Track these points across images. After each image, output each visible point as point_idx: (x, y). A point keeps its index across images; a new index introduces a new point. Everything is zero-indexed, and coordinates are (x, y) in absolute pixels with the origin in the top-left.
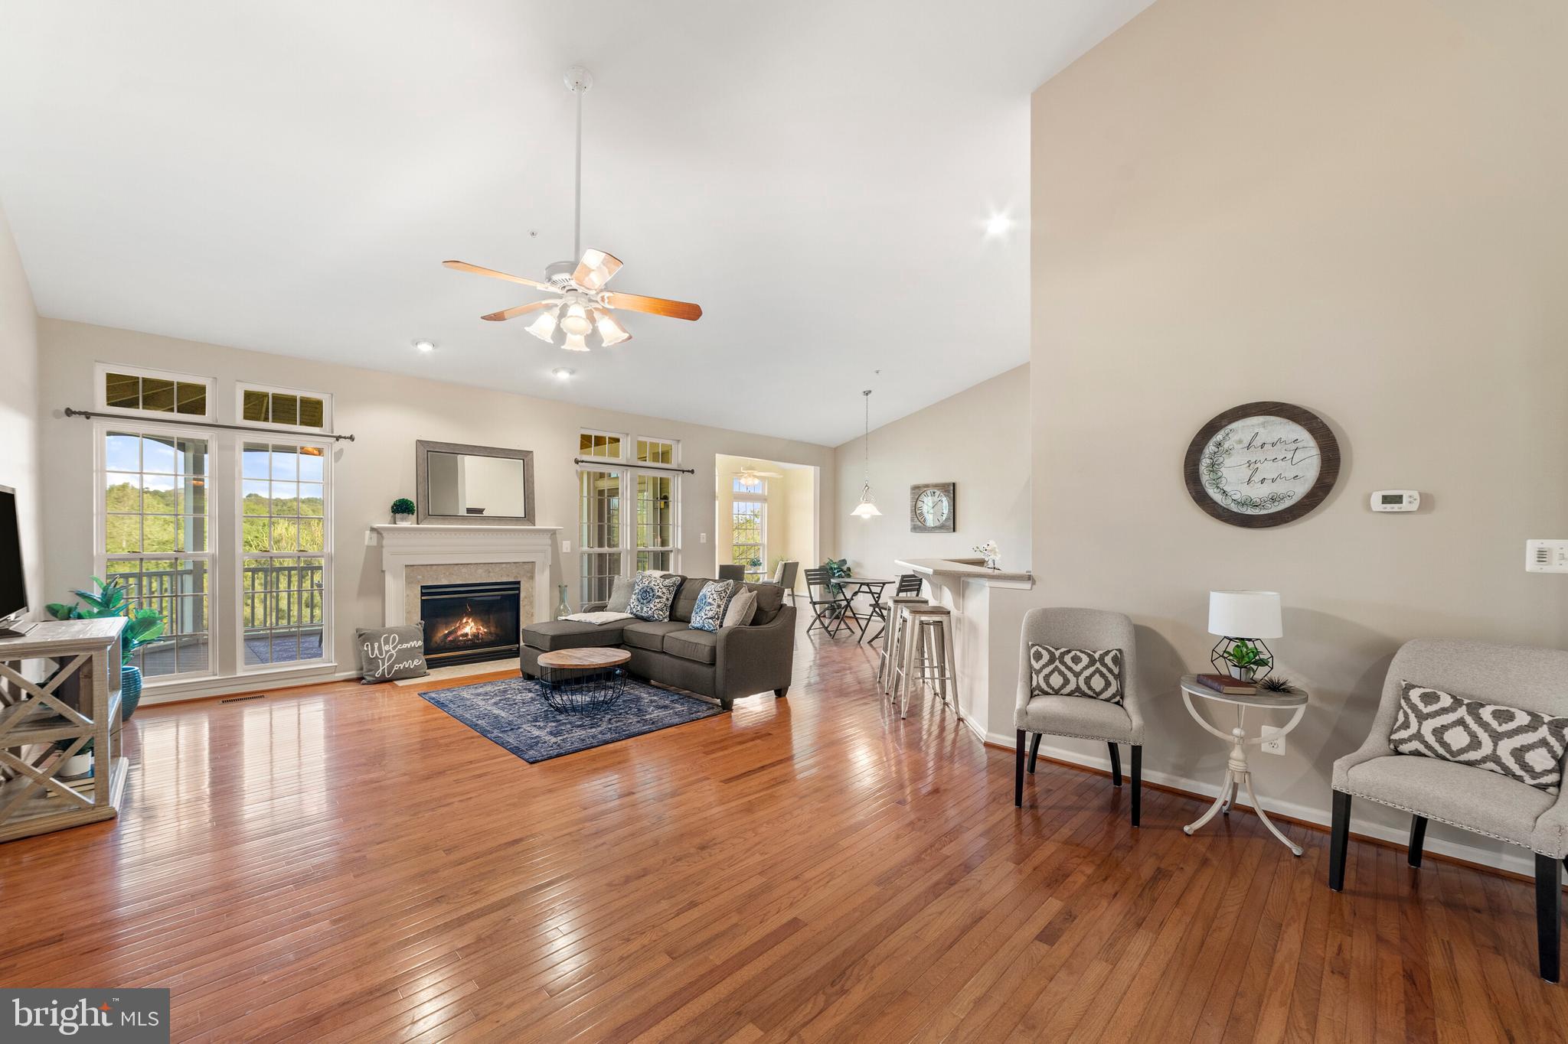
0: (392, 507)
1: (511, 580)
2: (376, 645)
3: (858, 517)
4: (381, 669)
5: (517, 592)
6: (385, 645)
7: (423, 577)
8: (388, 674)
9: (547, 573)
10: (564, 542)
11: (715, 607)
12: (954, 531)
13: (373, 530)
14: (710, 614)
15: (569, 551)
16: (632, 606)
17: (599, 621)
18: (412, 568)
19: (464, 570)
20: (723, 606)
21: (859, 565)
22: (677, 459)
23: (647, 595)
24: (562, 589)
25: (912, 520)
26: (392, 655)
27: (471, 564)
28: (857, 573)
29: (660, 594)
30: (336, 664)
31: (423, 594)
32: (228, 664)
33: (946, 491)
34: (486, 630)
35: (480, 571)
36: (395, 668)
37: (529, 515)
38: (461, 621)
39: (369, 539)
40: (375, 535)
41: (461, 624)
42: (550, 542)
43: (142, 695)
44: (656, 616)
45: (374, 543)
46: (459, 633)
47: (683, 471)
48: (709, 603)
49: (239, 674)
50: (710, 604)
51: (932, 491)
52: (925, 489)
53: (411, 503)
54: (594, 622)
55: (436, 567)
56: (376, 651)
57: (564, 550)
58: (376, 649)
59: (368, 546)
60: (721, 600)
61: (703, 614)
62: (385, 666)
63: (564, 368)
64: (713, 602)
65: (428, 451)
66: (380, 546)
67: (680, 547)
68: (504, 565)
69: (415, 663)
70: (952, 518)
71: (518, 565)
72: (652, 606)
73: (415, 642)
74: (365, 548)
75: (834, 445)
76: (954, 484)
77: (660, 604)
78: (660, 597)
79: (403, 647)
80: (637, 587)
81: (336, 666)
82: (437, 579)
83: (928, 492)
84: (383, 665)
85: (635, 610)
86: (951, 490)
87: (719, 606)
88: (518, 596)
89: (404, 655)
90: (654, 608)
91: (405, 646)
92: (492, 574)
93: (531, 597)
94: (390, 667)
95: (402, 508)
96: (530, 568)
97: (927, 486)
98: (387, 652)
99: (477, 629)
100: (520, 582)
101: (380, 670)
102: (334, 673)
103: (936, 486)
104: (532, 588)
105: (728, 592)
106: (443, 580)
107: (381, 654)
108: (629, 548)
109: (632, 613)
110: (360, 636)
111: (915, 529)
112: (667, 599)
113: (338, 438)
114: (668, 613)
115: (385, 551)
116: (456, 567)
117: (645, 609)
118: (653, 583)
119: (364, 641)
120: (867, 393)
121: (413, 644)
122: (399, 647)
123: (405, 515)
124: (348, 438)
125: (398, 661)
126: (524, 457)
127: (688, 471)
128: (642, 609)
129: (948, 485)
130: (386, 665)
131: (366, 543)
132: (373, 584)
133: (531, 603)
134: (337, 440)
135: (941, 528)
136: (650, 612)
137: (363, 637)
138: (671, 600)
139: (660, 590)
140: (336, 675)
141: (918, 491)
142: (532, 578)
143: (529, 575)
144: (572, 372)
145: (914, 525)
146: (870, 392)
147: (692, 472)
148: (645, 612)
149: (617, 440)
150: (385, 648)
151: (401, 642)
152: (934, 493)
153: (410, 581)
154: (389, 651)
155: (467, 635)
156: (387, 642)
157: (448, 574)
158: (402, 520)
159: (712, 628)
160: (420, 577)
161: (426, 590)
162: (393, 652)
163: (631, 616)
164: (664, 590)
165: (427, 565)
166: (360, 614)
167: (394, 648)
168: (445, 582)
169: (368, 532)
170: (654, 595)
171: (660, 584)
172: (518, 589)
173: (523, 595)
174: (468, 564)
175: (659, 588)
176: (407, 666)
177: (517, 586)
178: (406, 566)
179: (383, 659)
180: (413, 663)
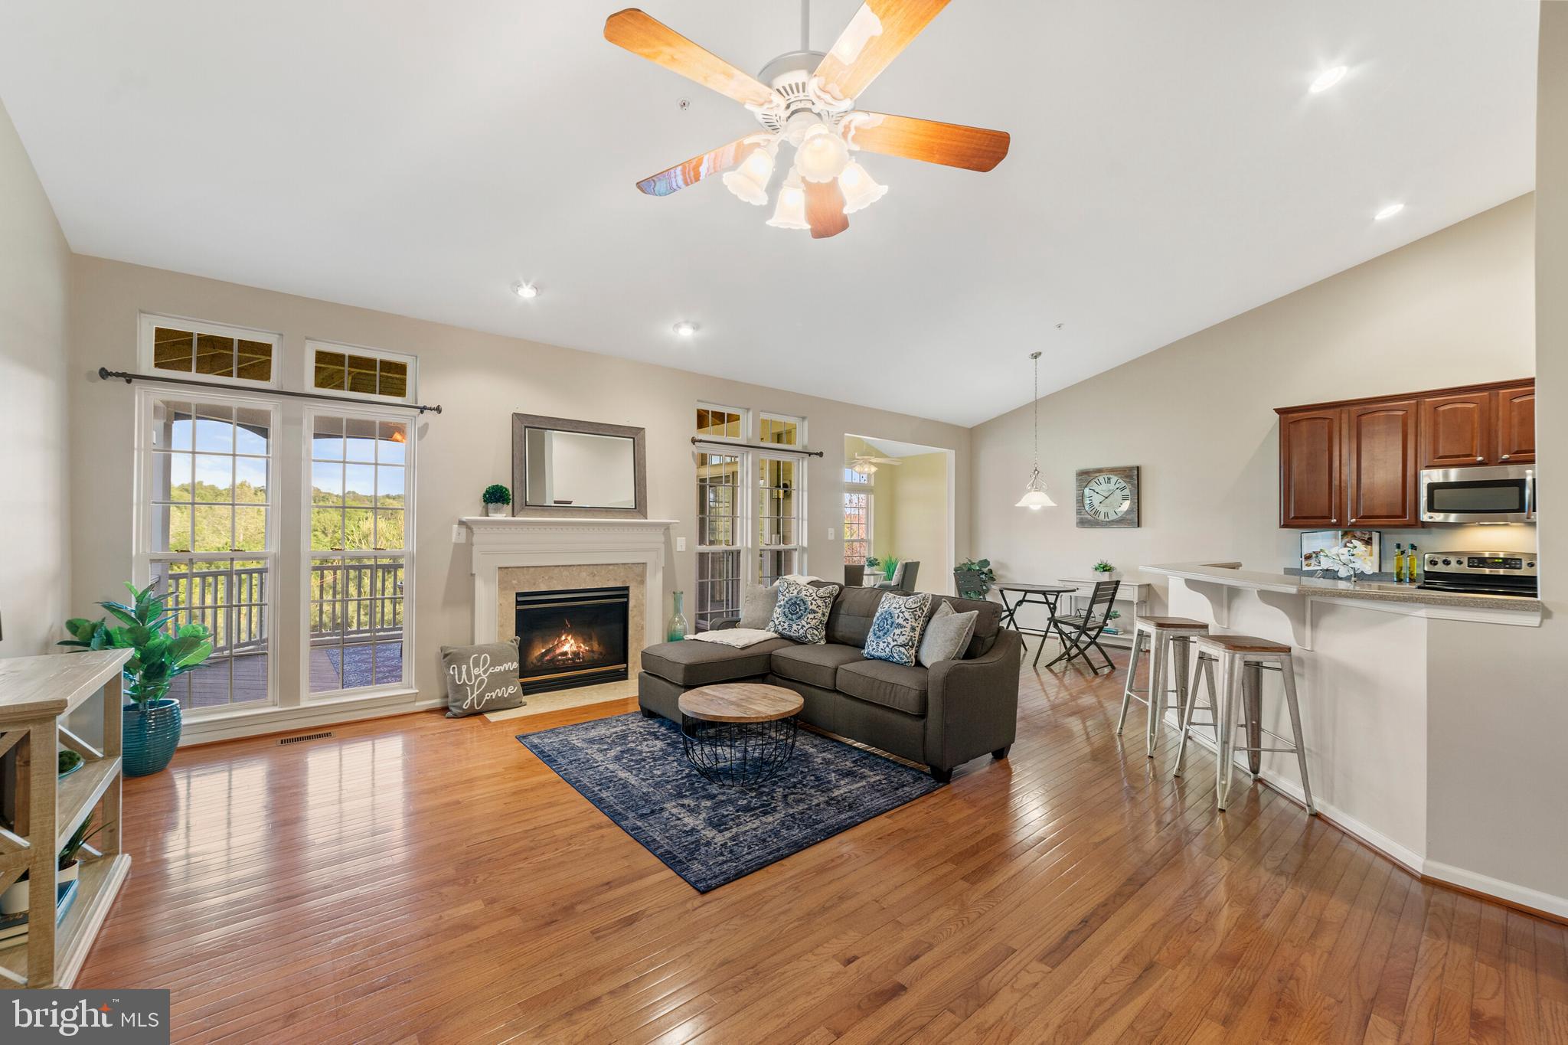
0: (485, 495)
1: (619, 585)
2: (464, 668)
3: (1025, 509)
4: (470, 698)
5: (625, 599)
6: (474, 669)
7: (519, 582)
8: (478, 705)
9: (660, 576)
10: (678, 538)
11: (908, 630)
12: (1139, 525)
13: (461, 523)
14: (901, 640)
15: (684, 549)
16: (777, 623)
17: (741, 643)
18: (506, 571)
19: (565, 573)
20: (918, 629)
21: (1003, 566)
22: (801, 440)
23: (796, 608)
24: (676, 596)
25: (1079, 512)
26: (482, 681)
28: (1001, 576)
29: (814, 607)
30: (417, 691)
31: (518, 603)
32: (290, 691)
33: (1127, 477)
34: (587, 648)
35: (584, 575)
36: (486, 698)
37: (640, 506)
38: (560, 637)
39: (456, 535)
40: (464, 530)
41: (560, 642)
42: (662, 539)
43: (182, 733)
44: (809, 636)
45: (463, 540)
46: (558, 651)
47: (810, 454)
48: (899, 624)
49: (303, 704)
50: (900, 626)
51: (1106, 477)
52: (1098, 475)
53: (507, 490)
54: (734, 644)
55: (533, 569)
56: (464, 676)
57: (678, 549)
58: (464, 673)
59: (456, 545)
60: (916, 620)
61: (890, 640)
62: (475, 695)
63: (687, 322)
64: (904, 623)
65: (526, 427)
66: (469, 544)
67: (805, 544)
68: (611, 567)
69: (509, 691)
70: (1136, 510)
71: (626, 566)
72: (804, 623)
73: (510, 663)
74: (452, 546)
75: (970, 426)
76: (1138, 468)
77: (814, 621)
78: (813, 612)
79: (496, 670)
80: (781, 597)
81: (417, 693)
82: (534, 584)
83: (1101, 479)
84: (472, 694)
85: (780, 628)
86: (1133, 476)
87: (913, 629)
88: (626, 605)
89: (498, 680)
90: (807, 626)
91: (498, 669)
92: (597, 578)
93: (641, 605)
94: (481, 696)
95: (495, 496)
96: (640, 570)
97: (1100, 471)
98: (477, 677)
99: (577, 647)
100: (627, 588)
101: (469, 701)
102: (415, 702)
103: (1113, 471)
104: (643, 596)
105: (925, 610)
106: (542, 585)
107: (470, 680)
108: (750, 546)
109: (776, 632)
110: (446, 656)
111: (1083, 523)
112: (823, 615)
113: (423, 409)
114: (824, 633)
115: (475, 549)
116: (557, 569)
117: (795, 627)
118: (804, 593)
119: (450, 664)
120: (1036, 356)
121: (507, 665)
122: (490, 671)
123: (499, 505)
124: (434, 409)
125: (490, 688)
126: (635, 435)
127: (817, 454)
128: (790, 627)
129: (1131, 469)
130: (476, 693)
131: (453, 540)
132: (461, 593)
133: (641, 613)
134: (422, 412)
135: (1121, 522)
136: (801, 631)
137: (449, 657)
138: (827, 614)
139: (814, 602)
140: (417, 704)
141: (1085, 477)
142: (642, 582)
143: (639, 579)
144: (696, 327)
145: (1082, 518)
146: (1040, 353)
147: (821, 454)
148: (796, 630)
149: (737, 418)
150: (475, 672)
151: (493, 664)
152: (1109, 479)
153: (503, 585)
154: (480, 675)
155: (565, 654)
156: (476, 665)
157: (547, 578)
158: (496, 511)
159: (906, 660)
160: (514, 582)
161: (522, 599)
162: (484, 677)
163: (775, 635)
164: (820, 602)
165: (523, 567)
166: (445, 630)
167: (485, 672)
168: (544, 588)
169: (455, 526)
170: (806, 609)
171: (814, 594)
172: (627, 596)
173: (631, 604)
174: (570, 566)
175: (811, 598)
176: (499, 695)
177: (625, 592)
178: (499, 568)
179: (472, 687)
180: (507, 690)
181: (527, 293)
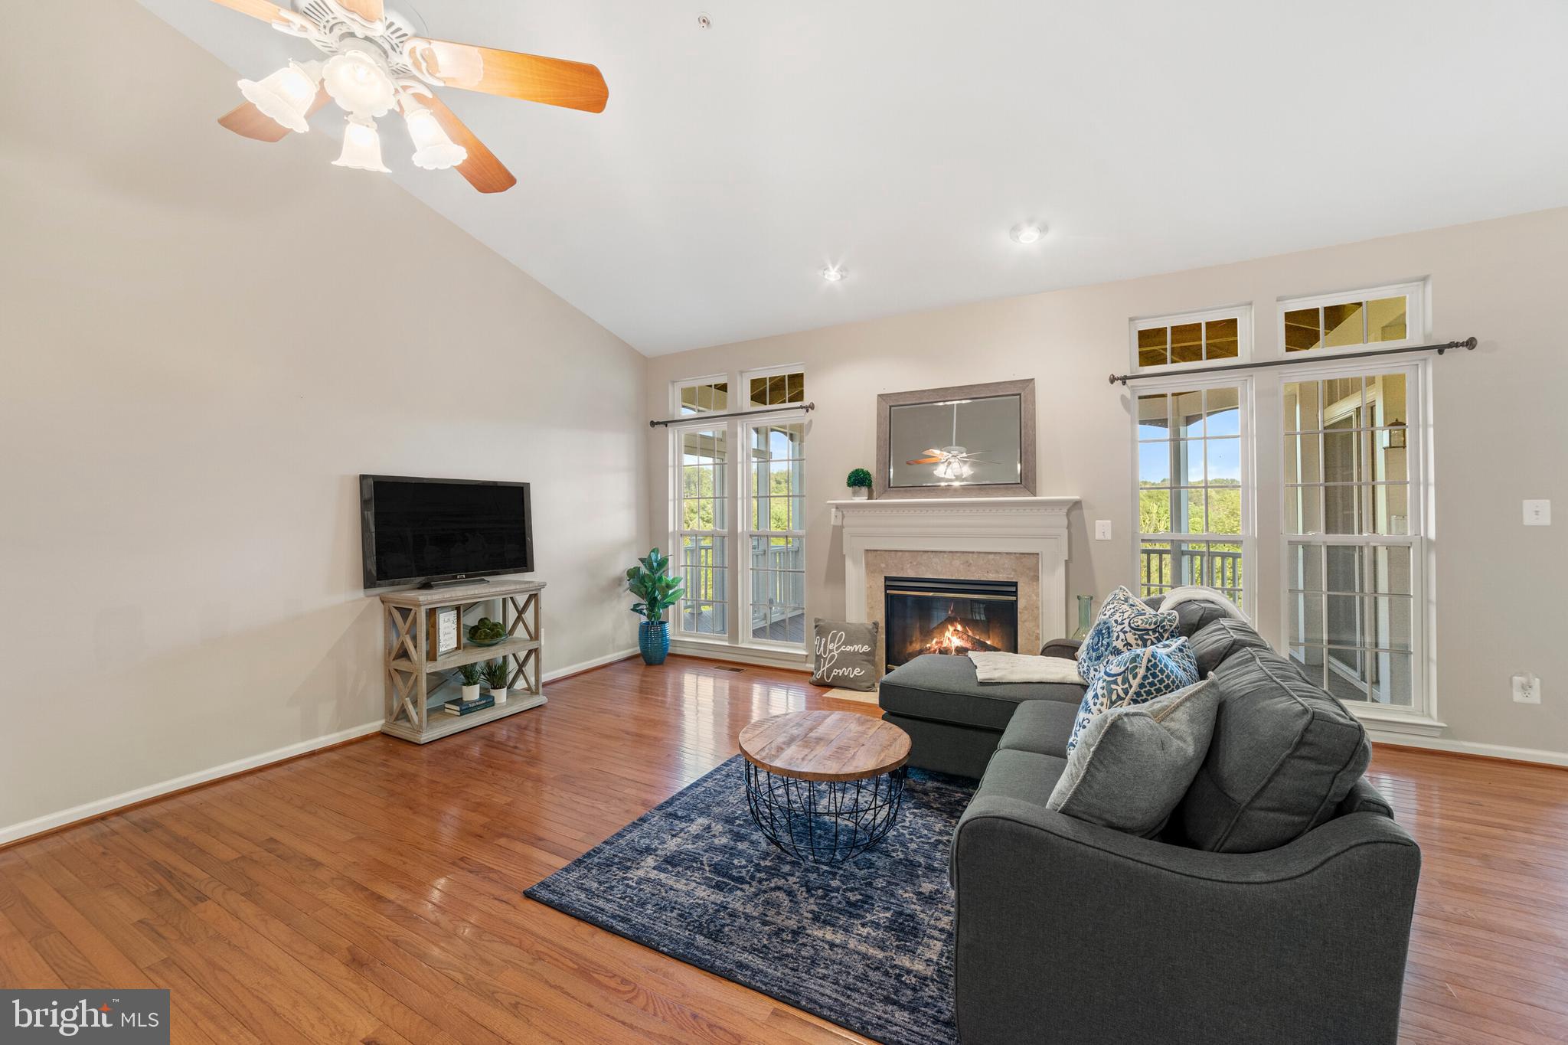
1: (1002, 577)
2: (823, 641)
4: (822, 670)
5: (1014, 598)
6: (830, 643)
7: (887, 565)
8: (828, 678)
9: (1060, 574)
10: (1098, 521)
13: (836, 507)
18: (873, 554)
19: (935, 560)
22: (1423, 324)
23: (1098, 640)
24: (1082, 603)
26: (833, 656)
27: (945, 552)
30: (807, 653)
31: (887, 587)
35: (957, 563)
36: (834, 673)
37: (1028, 480)
39: (835, 518)
40: (839, 513)
42: (1066, 521)
43: (669, 645)
45: (839, 523)
53: (869, 473)
55: (901, 553)
56: (822, 648)
57: (1098, 536)
58: (822, 645)
59: (834, 526)
62: (825, 668)
63: (1028, 225)
65: (890, 407)
66: (842, 526)
68: (991, 557)
69: (855, 672)
71: (1011, 556)
73: (860, 646)
74: (832, 527)
79: (846, 649)
81: (807, 656)
82: (902, 569)
84: (824, 666)
88: (1014, 605)
89: (847, 659)
91: (849, 648)
93: (1034, 608)
94: (830, 671)
95: (857, 480)
96: (1030, 561)
98: (830, 652)
100: (1015, 584)
101: (820, 672)
104: (1037, 595)
106: (909, 571)
107: (825, 654)
110: (816, 627)
113: (810, 408)
115: (844, 531)
116: (926, 554)
117: (1092, 672)
119: (817, 635)
121: (857, 648)
122: (842, 648)
123: (860, 488)
125: (838, 665)
126: (1020, 390)
128: (1088, 670)
130: (827, 666)
131: (832, 523)
132: (836, 575)
133: (1035, 618)
134: (807, 411)
137: (817, 629)
140: (806, 665)
142: (1036, 578)
143: (1032, 574)
147: (1468, 344)
149: (1233, 323)
150: (830, 646)
151: (845, 643)
153: (871, 568)
154: (832, 651)
156: (832, 641)
157: (915, 564)
160: (883, 565)
161: (891, 583)
162: (835, 653)
165: (890, 551)
166: (827, 604)
167: (837, 649)
168: (911, 574)
169: (834, 510)
170: (1108, 645)
171: (1127, 621)
172: (1015, 593)
173: (1021, 604)
174: (941, 552)
175: (1120, 627)
176: (846, 674)
177: (1014, 589)
178: (867, 551)
179: (825, 659)
180: (853, 671)
181: (832, 275)
